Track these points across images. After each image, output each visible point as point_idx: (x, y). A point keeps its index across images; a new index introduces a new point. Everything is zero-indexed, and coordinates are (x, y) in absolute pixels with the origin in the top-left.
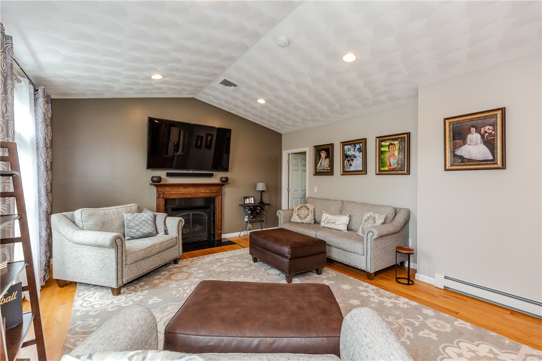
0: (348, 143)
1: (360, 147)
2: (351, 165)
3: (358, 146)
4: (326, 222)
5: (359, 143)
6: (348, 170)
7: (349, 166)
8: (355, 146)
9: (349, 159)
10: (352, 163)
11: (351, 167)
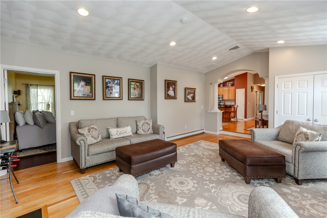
0: (109, 78)
1: (118, 82)
2: (111, 93)
3: (116, 82)
4: (118, 134)
5: (117, 80)
6: (109, 96)
7: (109, 94)
8: (115, 81)
9: (109, 89)
10: (112, 92)
11: (111, 95)
